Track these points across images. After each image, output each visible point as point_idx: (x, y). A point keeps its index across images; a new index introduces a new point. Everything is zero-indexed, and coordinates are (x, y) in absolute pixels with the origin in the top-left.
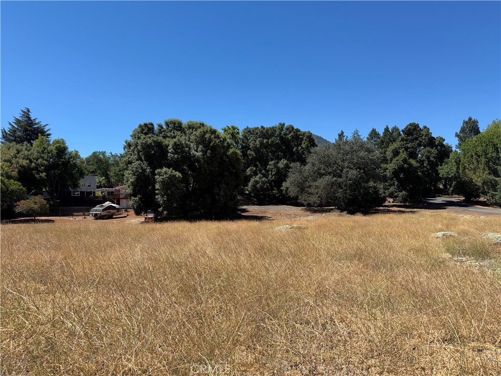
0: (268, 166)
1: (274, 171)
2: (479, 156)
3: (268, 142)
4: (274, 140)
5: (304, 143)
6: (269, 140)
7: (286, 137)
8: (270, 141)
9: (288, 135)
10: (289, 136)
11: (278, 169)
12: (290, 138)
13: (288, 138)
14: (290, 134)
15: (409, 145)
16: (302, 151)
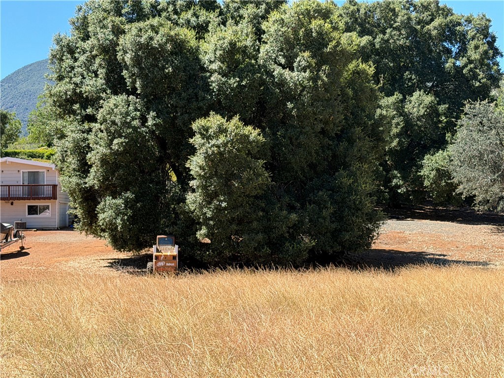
0: (378, 111)
1: (398, 124)
3: (372, 44)
4: (391, 36)
5: (476, 47)
6: (375, 38)
7: (425, 30)
8: (378, 40)
9: (428, 23)
10: (431, 27)
11: (407, 119)
12: (434, 33)
13: (429, 32)
14: (432, 20)
16: (471, 70)
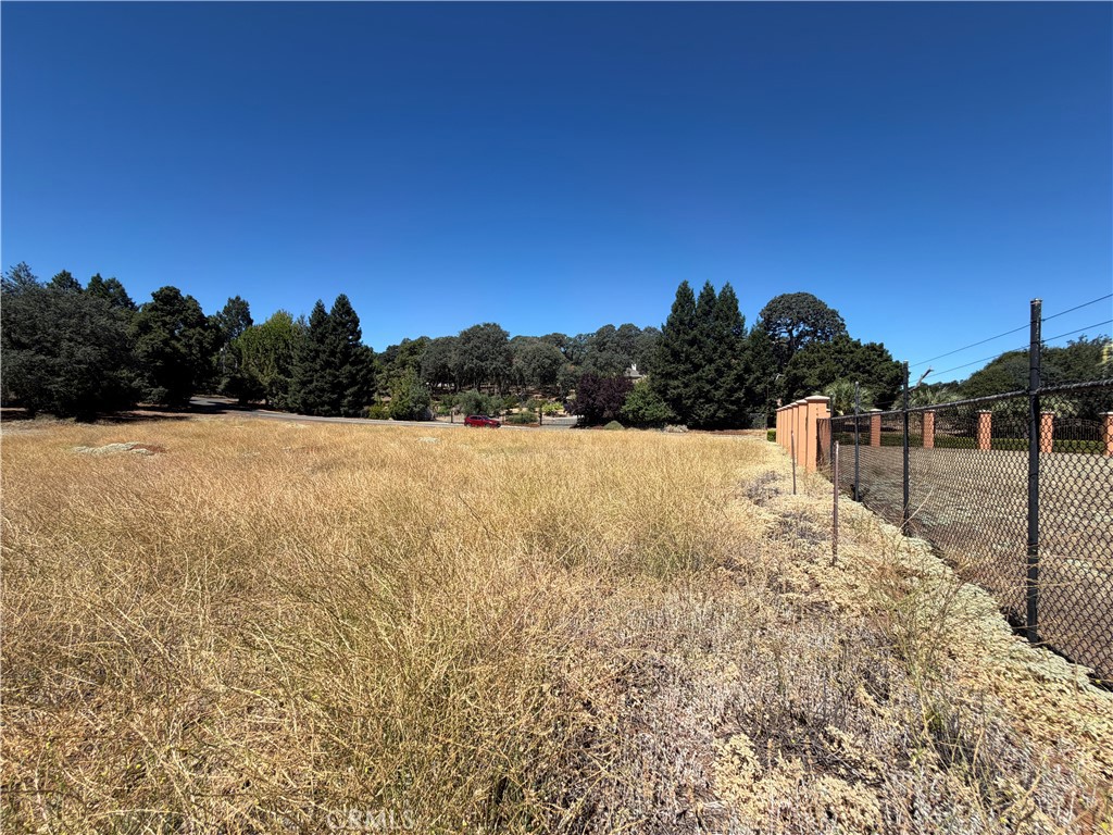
2: (267, 350)
15: (167, 319)
